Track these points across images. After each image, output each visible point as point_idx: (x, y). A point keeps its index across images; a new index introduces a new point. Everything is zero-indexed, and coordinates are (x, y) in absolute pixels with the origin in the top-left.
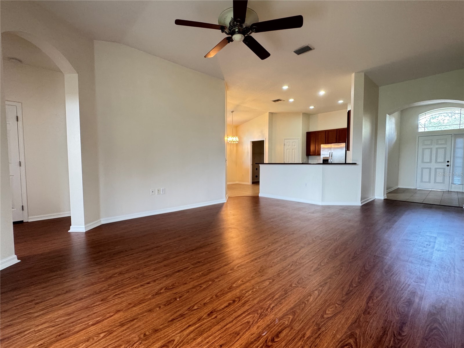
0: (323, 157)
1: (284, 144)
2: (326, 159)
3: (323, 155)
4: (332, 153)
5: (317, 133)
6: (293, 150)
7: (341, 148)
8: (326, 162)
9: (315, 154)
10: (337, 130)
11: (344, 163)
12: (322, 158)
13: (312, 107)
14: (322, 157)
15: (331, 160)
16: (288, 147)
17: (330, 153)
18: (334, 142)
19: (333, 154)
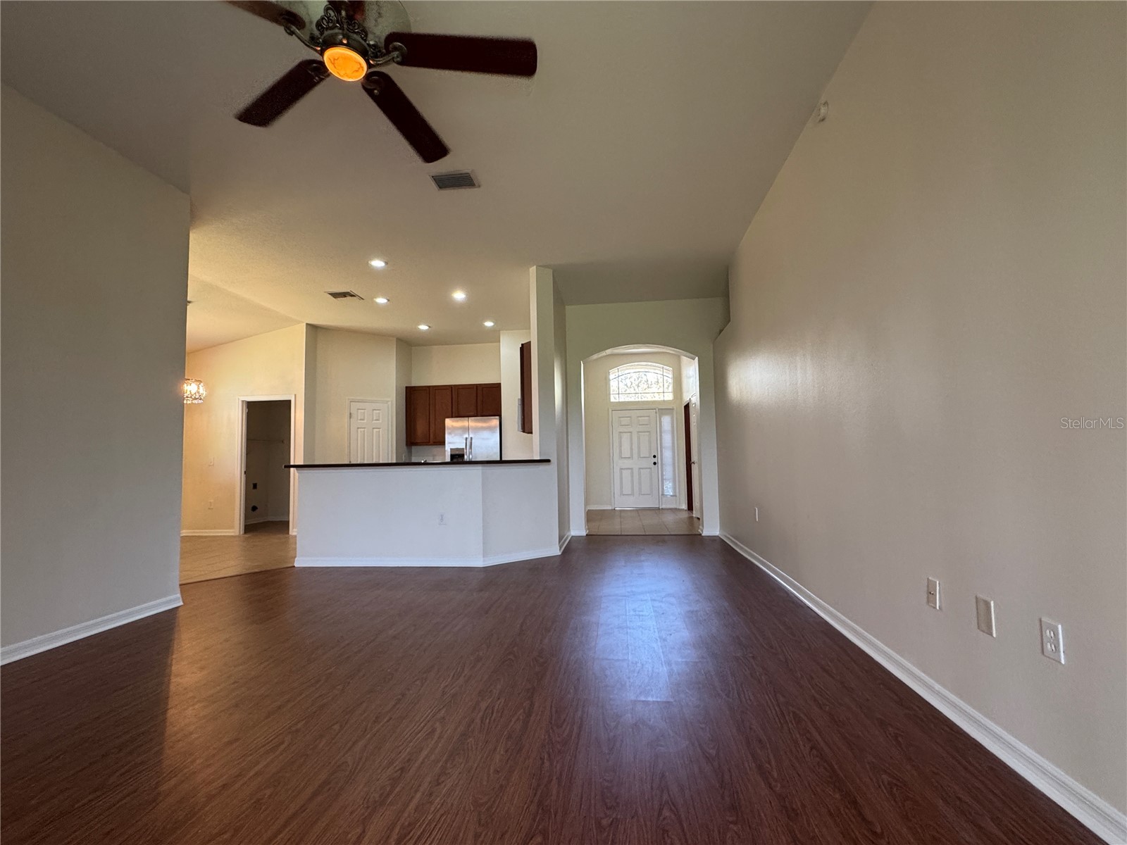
0: (451, 449)
1: (350, 414)
2: (457, 453)
3: (450, 443)
4: (471, 438)
5: (431, 389)
6: (375, 430)
7: (490, 429)
8: (458, 458)
9: (429, 442)
10: (477, 386)
11: (499, 459)
12: (449, 450)
13: (423, 327)
14: (448, 447)
15: (471, 456)
16: (359, 421)
17: (466, 439)
18: (472, 414)
19: (473, 441)
